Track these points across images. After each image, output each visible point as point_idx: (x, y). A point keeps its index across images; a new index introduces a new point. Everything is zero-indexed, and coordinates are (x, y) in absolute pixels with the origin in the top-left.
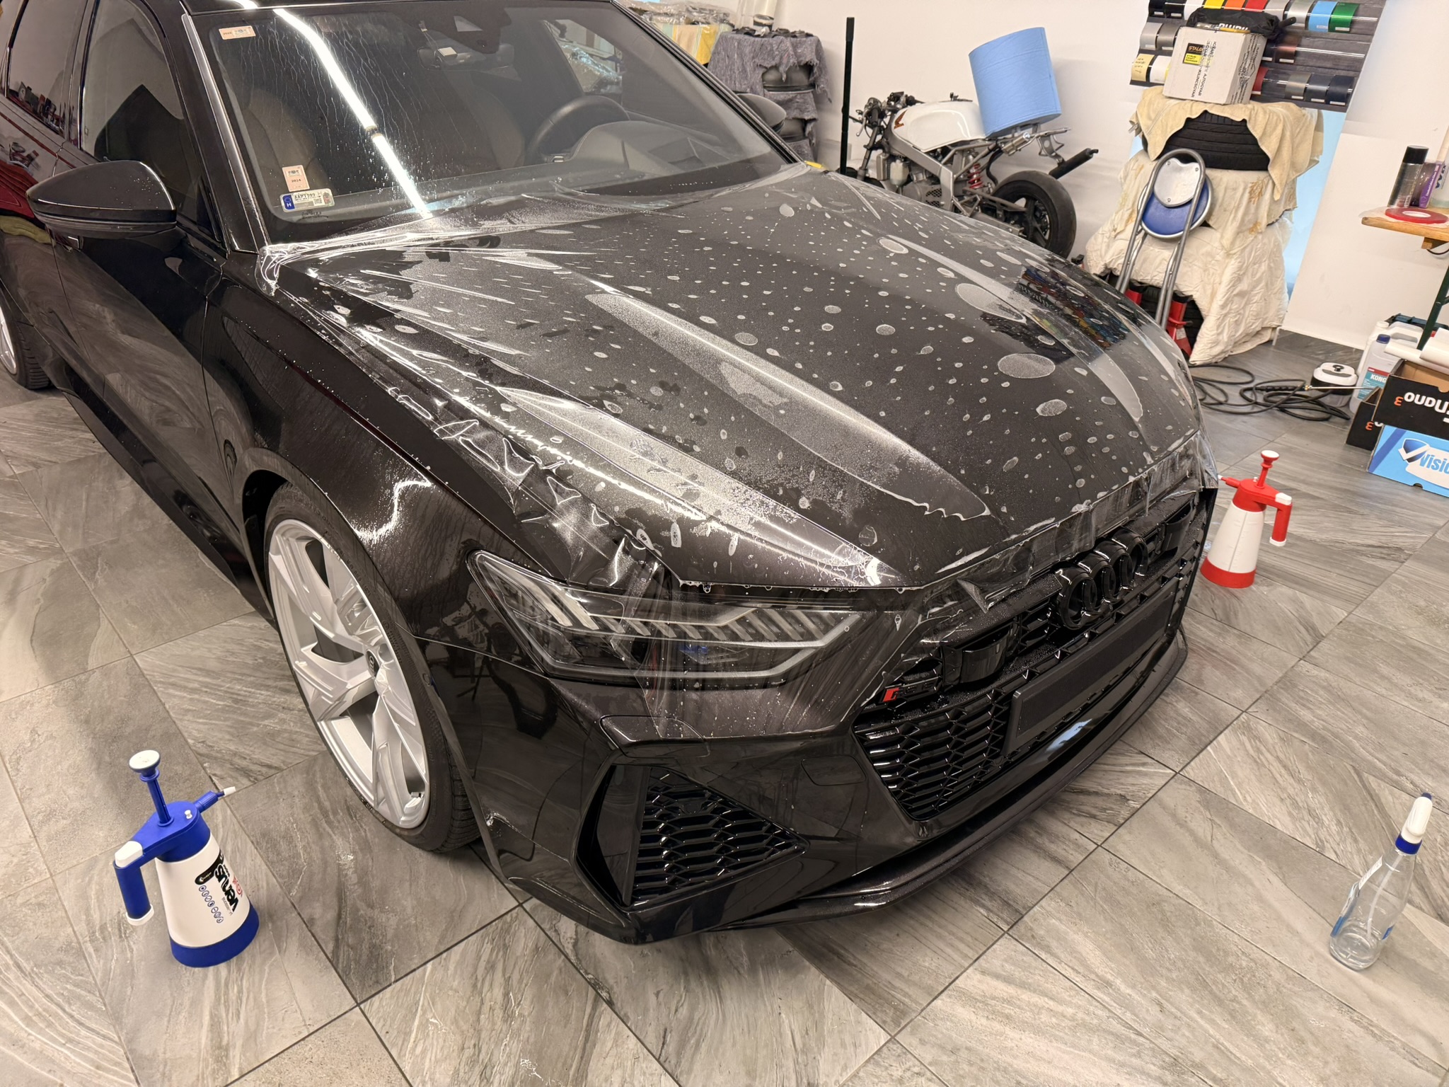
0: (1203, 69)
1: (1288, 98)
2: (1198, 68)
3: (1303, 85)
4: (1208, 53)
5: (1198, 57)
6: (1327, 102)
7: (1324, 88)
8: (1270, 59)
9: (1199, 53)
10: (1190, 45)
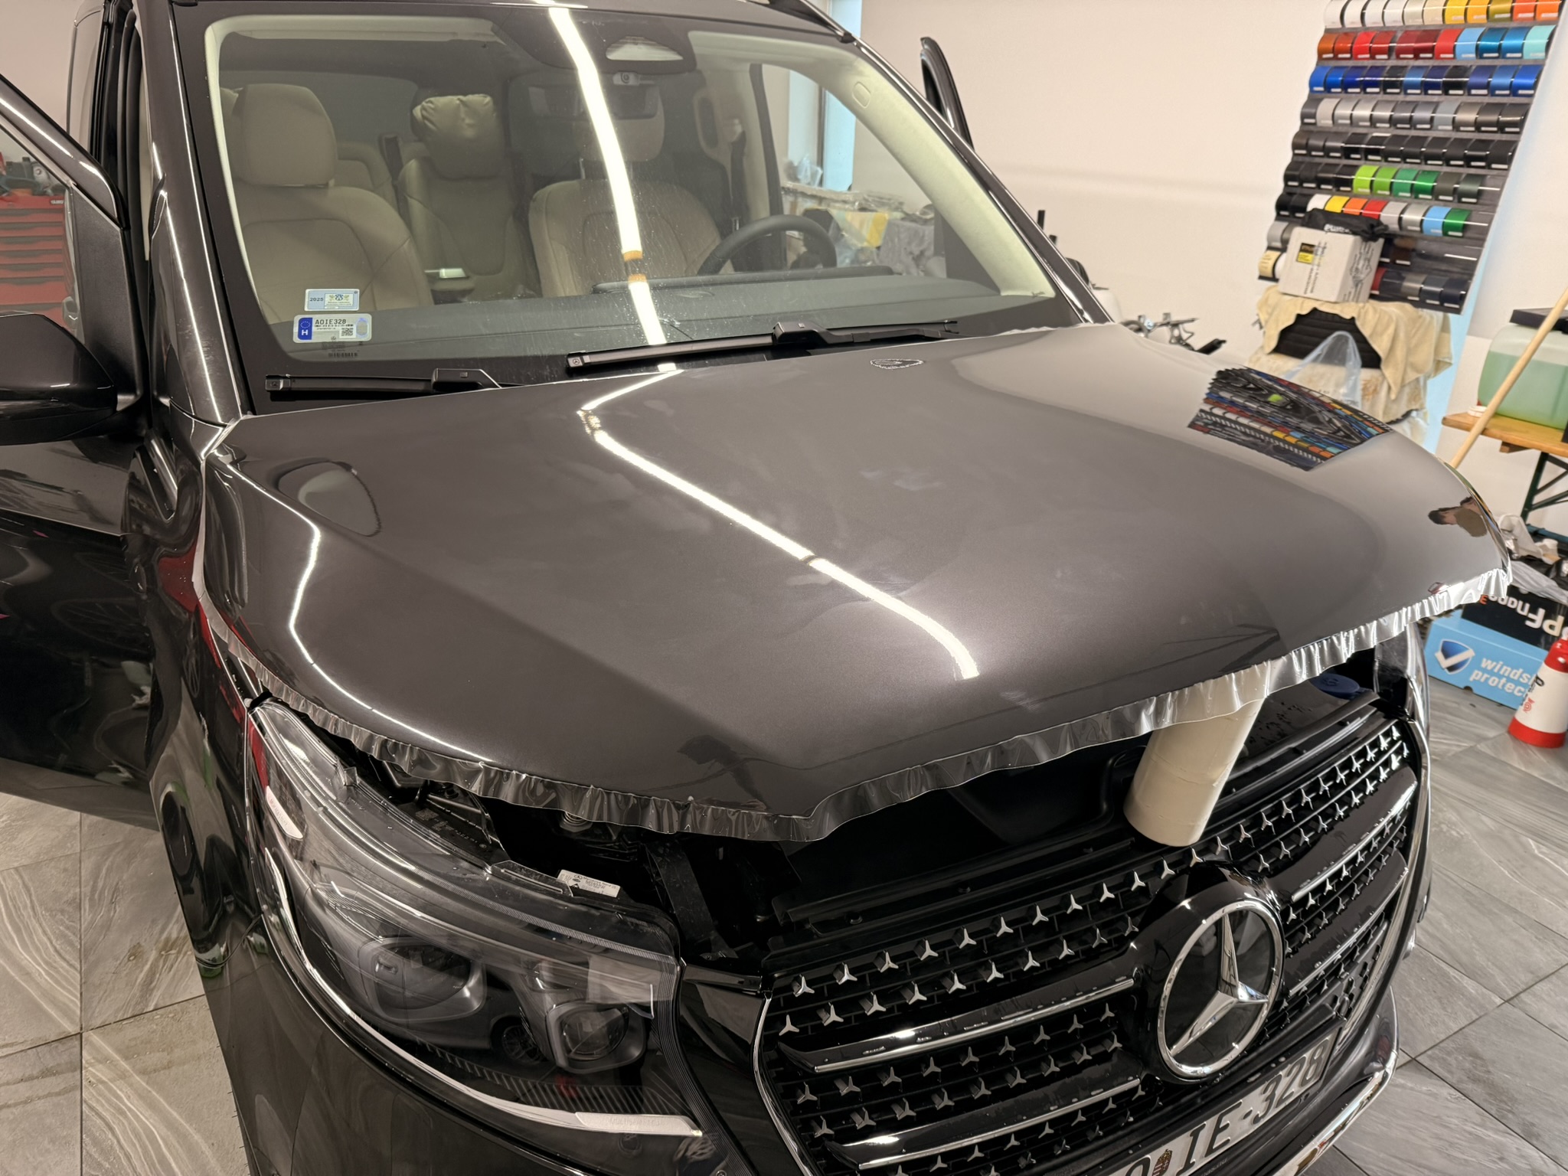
0: (1315, 268)
1: (1403, 299)
2: (1310, 267)
3: (1418, 286)
4: (1319, 253)
5: (1310, 256)
6: (1442, 304)
7: (1438, 290)
8: (1387, 260)
9: (1311, 252)
10: (1303, 244)
